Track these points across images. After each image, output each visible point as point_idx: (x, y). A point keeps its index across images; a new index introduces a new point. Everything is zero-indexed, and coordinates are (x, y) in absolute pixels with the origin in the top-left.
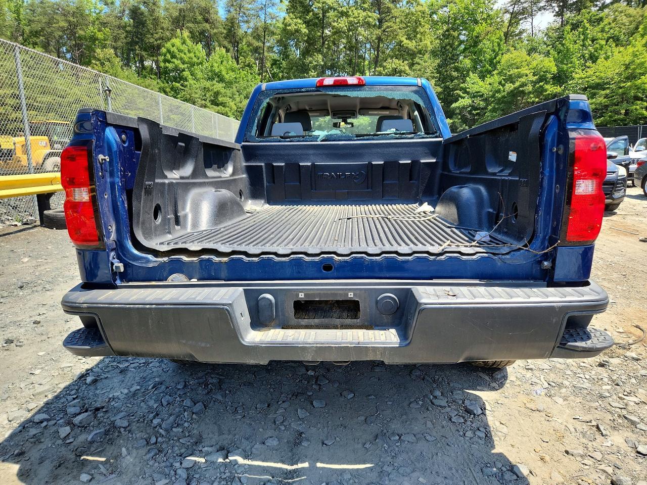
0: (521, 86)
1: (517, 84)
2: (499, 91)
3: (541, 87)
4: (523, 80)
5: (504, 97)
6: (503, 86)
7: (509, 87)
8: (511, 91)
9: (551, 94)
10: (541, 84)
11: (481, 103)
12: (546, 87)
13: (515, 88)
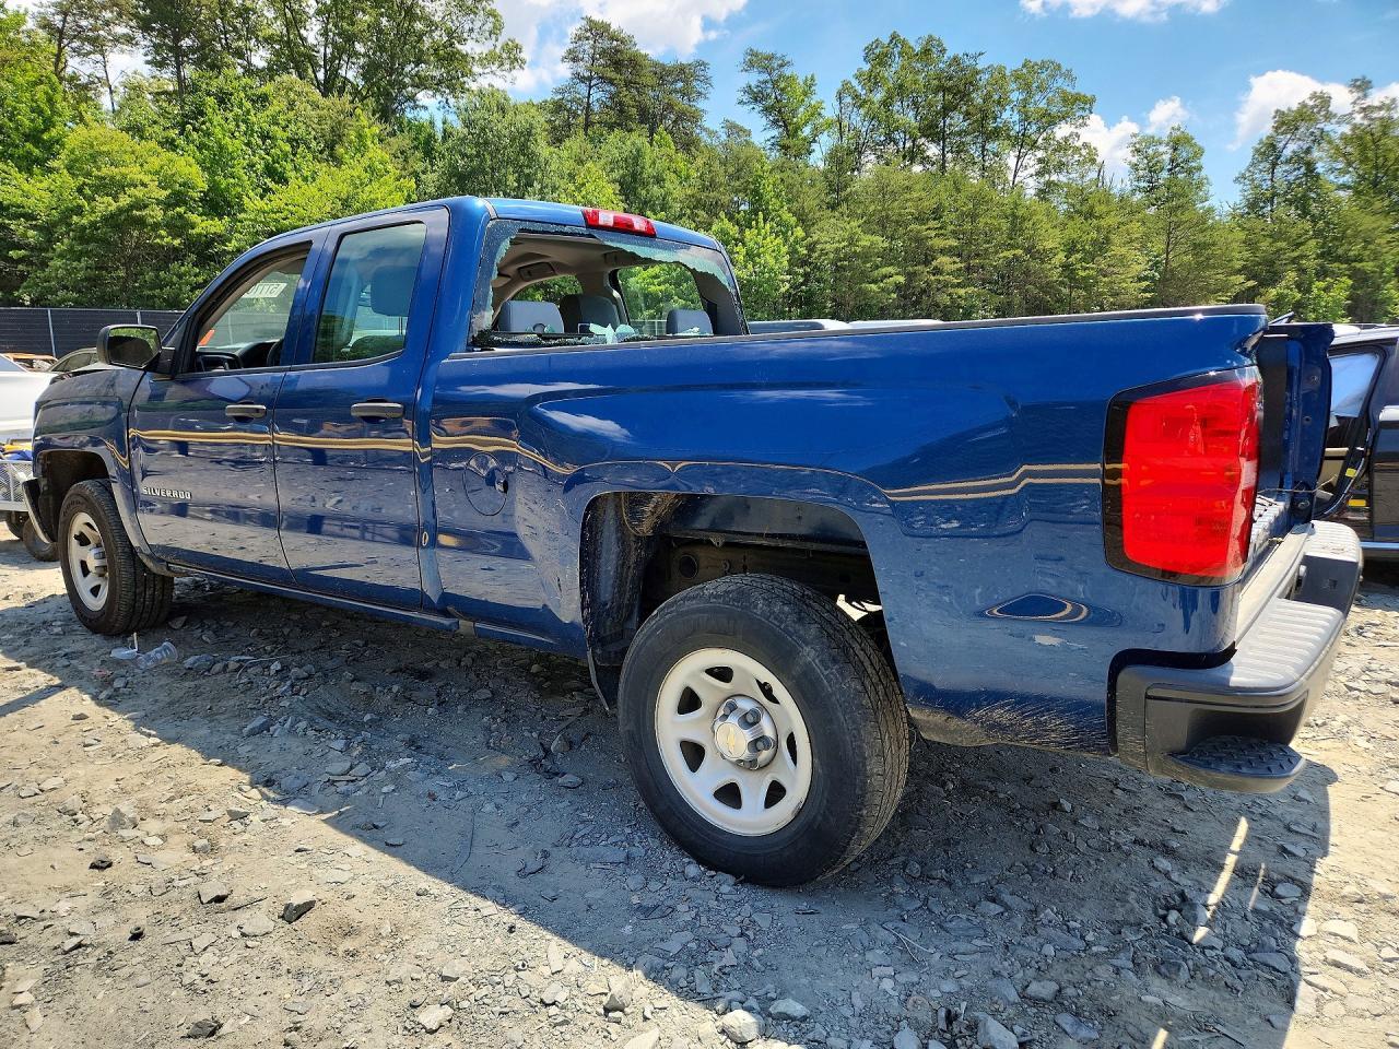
0: (132, 207)
1: (124, 201)
2: (79, 211)
3: (180, 216)
4: (139, 192)
5: (93, 225)
6: (90, 199)
7: (105, 205)
8: (112, 216)
9: (206, 236)
10: (181, 210)
11: (31, 233)
12: (194, 218)
13: (120, 211)
